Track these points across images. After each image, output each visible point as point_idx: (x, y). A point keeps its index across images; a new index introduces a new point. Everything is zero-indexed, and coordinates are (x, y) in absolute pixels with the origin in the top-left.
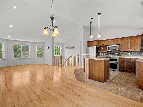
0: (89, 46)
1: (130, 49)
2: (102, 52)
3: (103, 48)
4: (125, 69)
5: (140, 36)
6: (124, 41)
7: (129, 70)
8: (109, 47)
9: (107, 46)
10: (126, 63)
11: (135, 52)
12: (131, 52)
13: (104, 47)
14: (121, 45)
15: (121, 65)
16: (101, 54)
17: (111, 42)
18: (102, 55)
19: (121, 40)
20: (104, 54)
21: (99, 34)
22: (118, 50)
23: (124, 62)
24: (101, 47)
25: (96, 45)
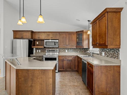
0: (15, 38)
1: (68, 46)
2: (37, 48)
3: (37, 43)
4: (64, 69)
5: (77, 32)
6: (62, 36)
7: (68, 69)
8: (46, 42)
9: (43, 40)
10: (65, 61)
11: (71, 48)
12: (68, 49)
13: (40, 41)
14: (59, 40)
15: (61, 64)
16: (36, 50)
17: (48, 35)
18: (36, 52)
19: (60, 34)
20: (40, 51)
21: (41, 15)
22: (57, 46)
23: (63, 60)
24: (36, 42)
25: (28, 37)
